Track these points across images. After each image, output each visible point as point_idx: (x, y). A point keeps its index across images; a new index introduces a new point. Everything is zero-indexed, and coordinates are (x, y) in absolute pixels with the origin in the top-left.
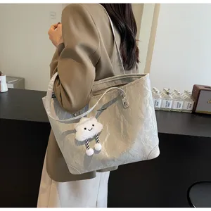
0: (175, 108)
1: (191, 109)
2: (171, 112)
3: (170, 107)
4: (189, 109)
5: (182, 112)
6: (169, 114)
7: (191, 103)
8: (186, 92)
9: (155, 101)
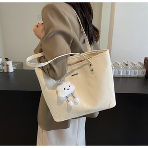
0: (133, 75)
1: (145, 75)
2: (130, 78)
3: (129, 75)
4: (143, 75)
5: (138, 78)
6: (128, 79)
7: (144, 70)
8: (139, 63)
9: (118, 71)
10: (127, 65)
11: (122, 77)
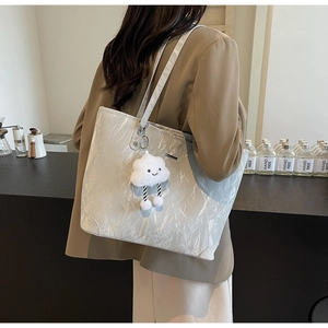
0: (300, 170)
2: (294, 177)
6: (291, 179)
8: (319, 142)
9: (266, 161)
10: (286, 147)
11: (275, 175)
